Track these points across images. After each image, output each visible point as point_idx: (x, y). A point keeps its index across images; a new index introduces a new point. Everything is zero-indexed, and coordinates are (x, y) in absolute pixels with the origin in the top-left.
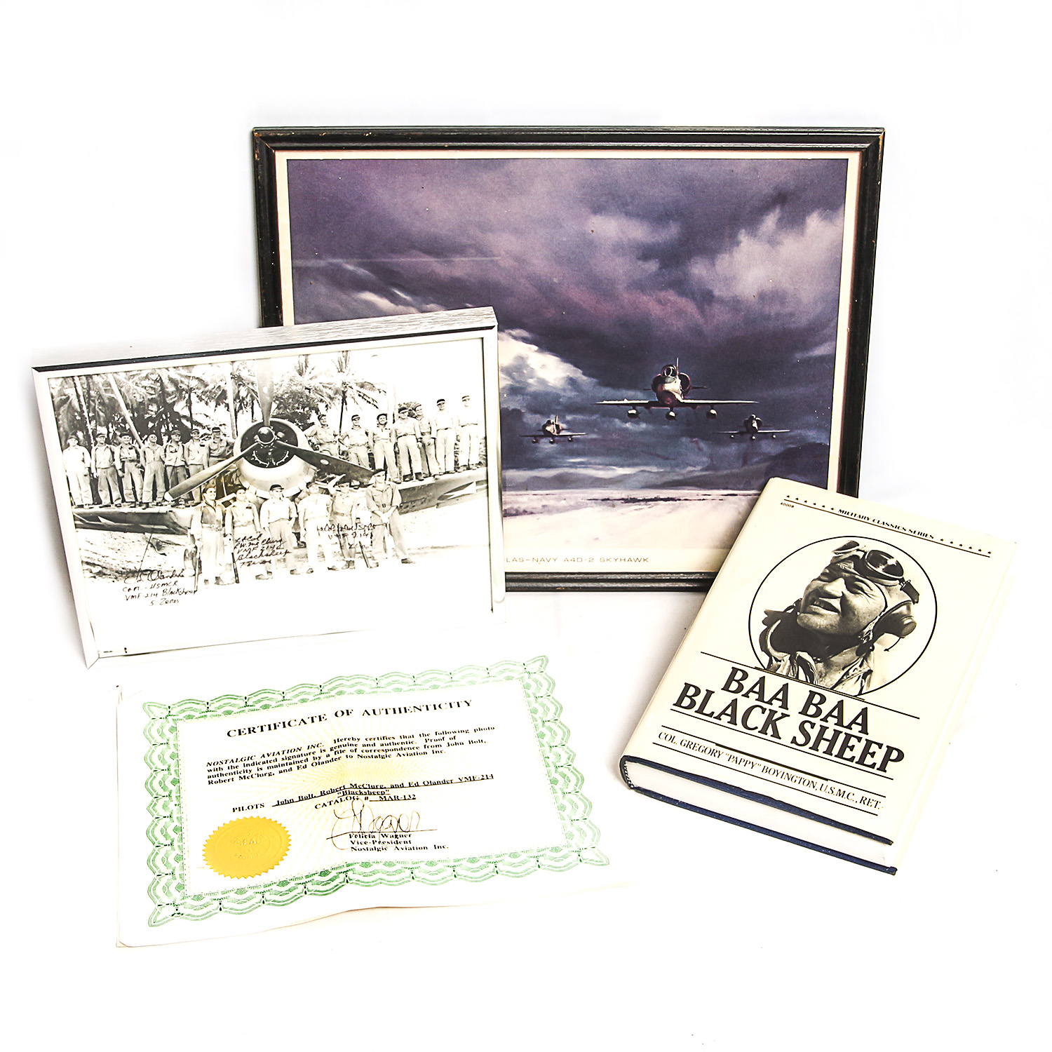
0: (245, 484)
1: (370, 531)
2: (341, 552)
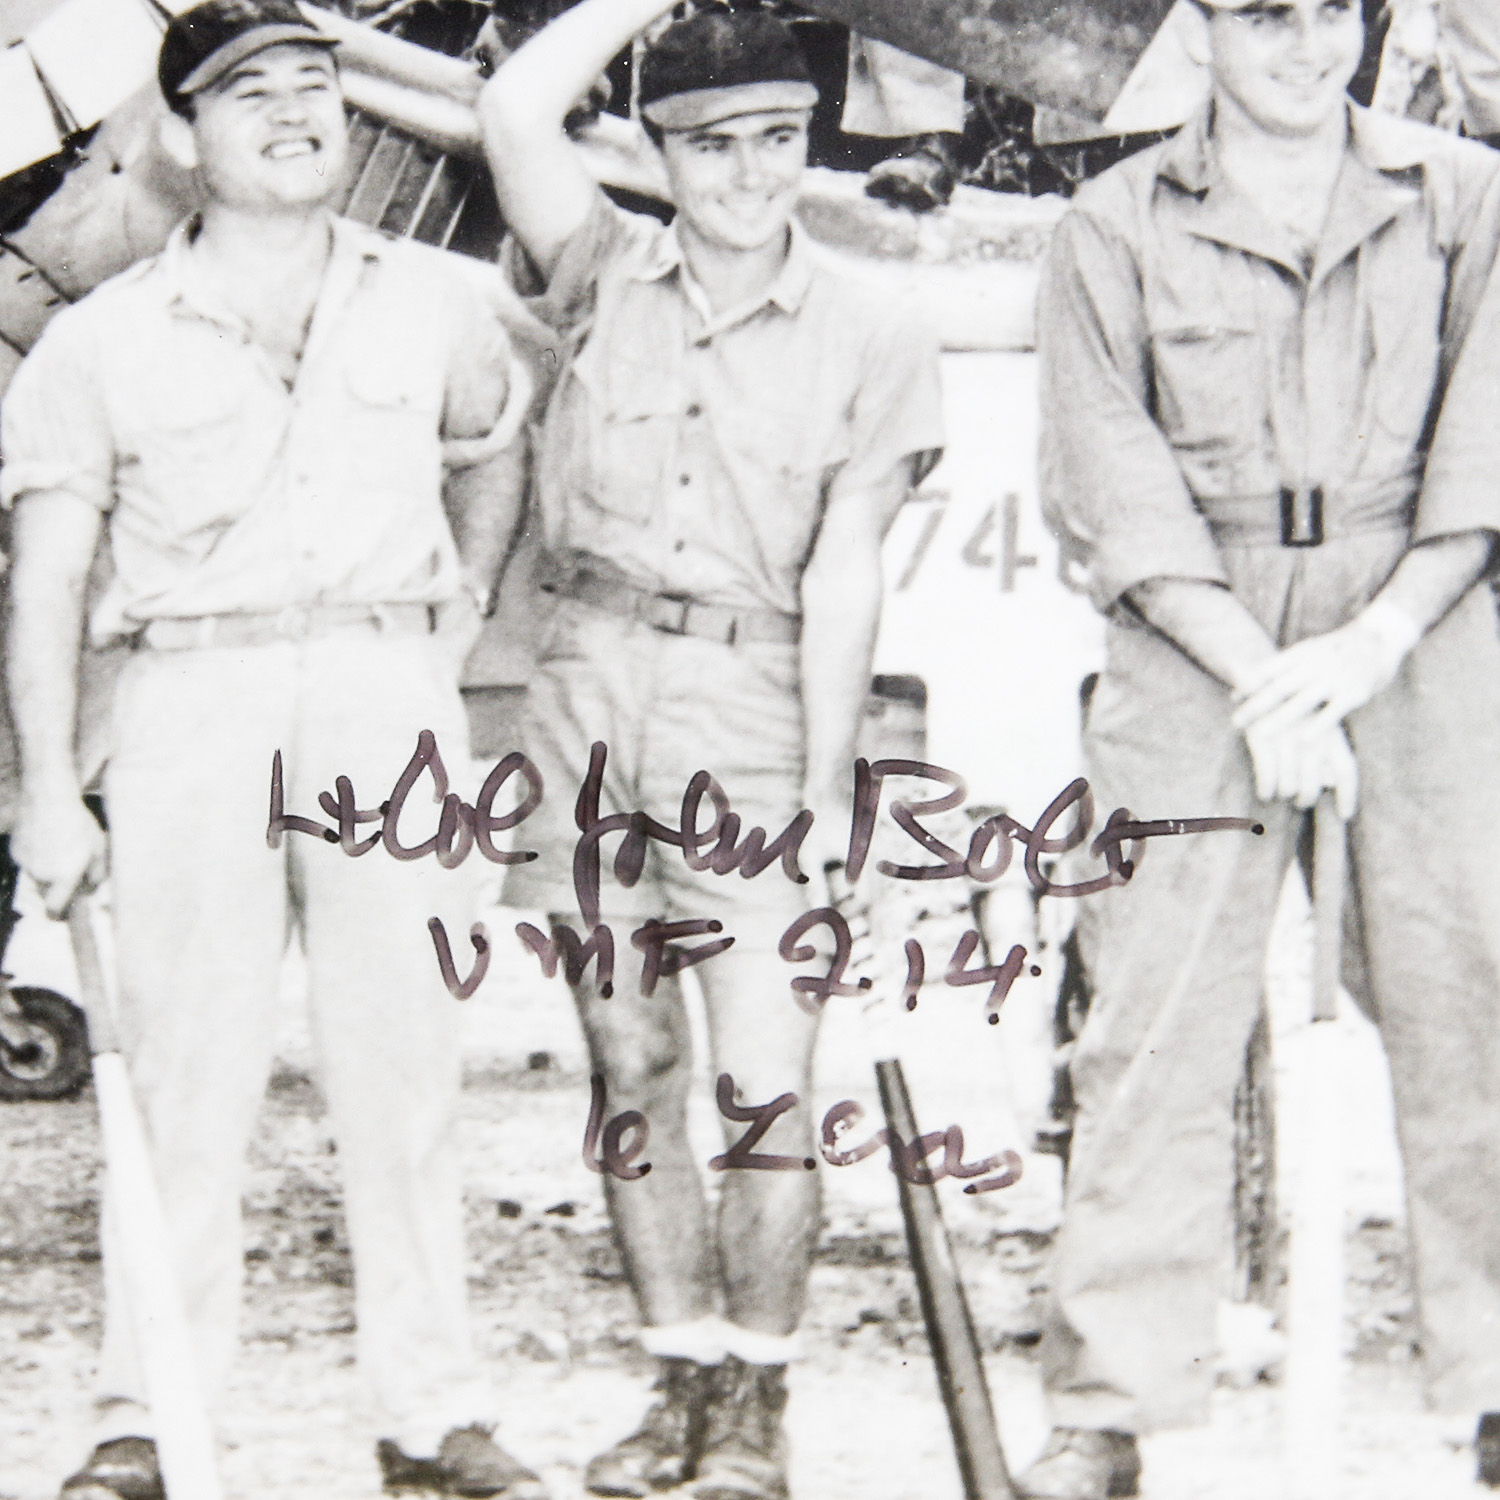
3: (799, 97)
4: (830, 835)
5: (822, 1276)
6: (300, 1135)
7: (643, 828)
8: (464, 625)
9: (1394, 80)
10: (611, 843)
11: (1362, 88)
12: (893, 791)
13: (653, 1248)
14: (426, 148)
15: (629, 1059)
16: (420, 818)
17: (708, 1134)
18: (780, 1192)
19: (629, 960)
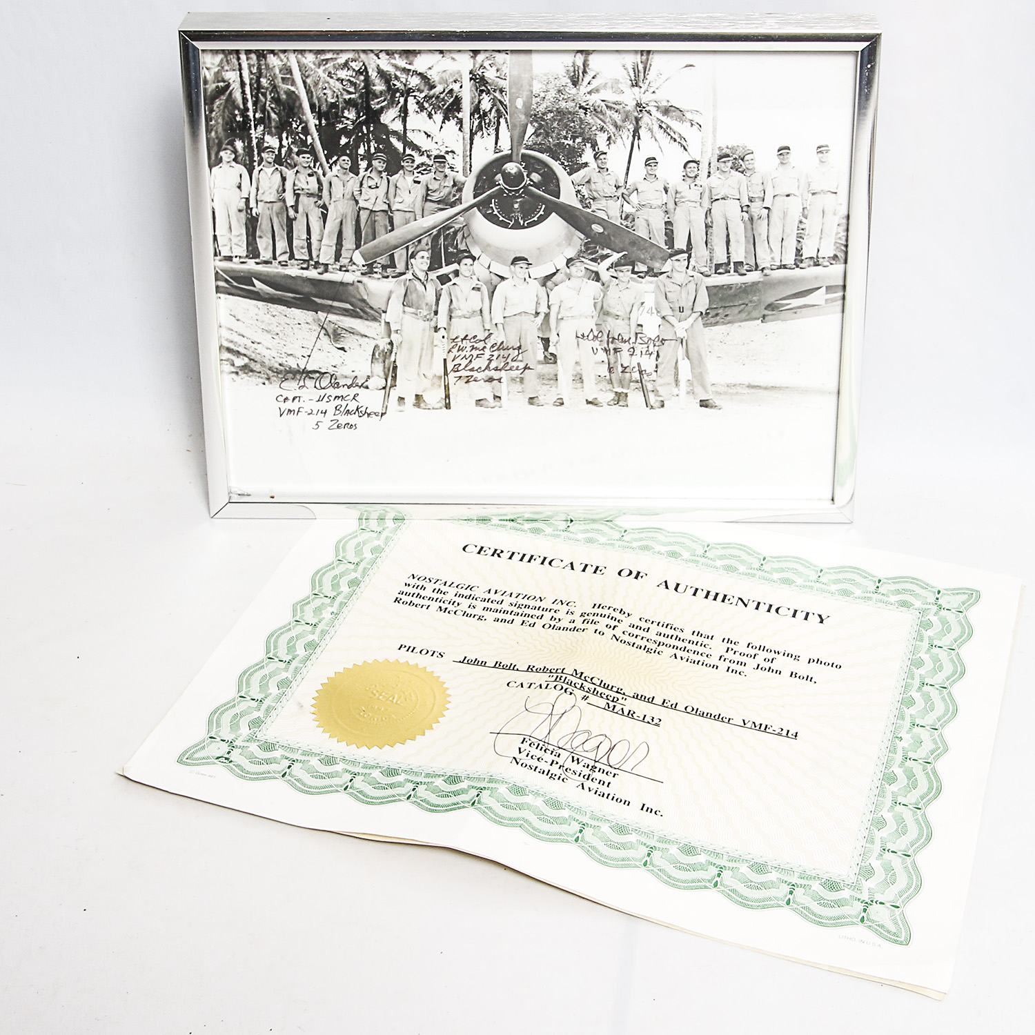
0: (475, 252)
1: (656, 348)
2: (608, 377)
3: (631, 267)
4: (633, 340)
5: (631, 384)
6: (578, 368)
7: (614, 338)
8: (596, 318)
9: (690, 267)
10: (610, 340)
11: (687, 268)
12: (639, 335)
13: (613, 380)
14: (593, 272)
15: (612, 362)
16: (591, 337)
17: (620, 369)
18: (627, 375)
19: (612, 352)
